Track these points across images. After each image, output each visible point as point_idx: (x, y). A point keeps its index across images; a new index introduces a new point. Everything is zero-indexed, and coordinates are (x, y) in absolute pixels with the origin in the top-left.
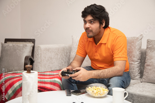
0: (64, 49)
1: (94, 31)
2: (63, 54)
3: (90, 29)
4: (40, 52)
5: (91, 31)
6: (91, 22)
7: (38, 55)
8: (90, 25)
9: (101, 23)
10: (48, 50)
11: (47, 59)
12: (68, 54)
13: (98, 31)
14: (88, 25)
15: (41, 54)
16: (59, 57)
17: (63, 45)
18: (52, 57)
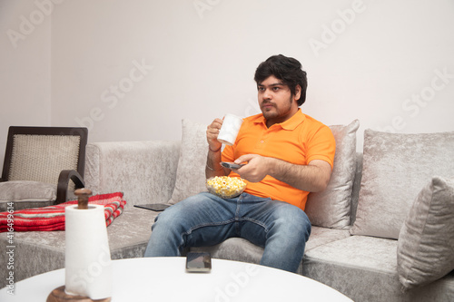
0: (160, 153)
1: (279, 106)
2: (158, 167)
3: (272, 101)
4: (98, 161)
5: (274, 105)
6: (274, 88)
7: (92, 167)
8: (272, 93)
9: (293, 93)
10: (119, 155)
11: (115, 178)
12: (171, 166)
13: (287, 106)
14: (268, 94)
15: (100, 165)
16: (147, 173)
17: (157, 144)
18: (130, 173)
